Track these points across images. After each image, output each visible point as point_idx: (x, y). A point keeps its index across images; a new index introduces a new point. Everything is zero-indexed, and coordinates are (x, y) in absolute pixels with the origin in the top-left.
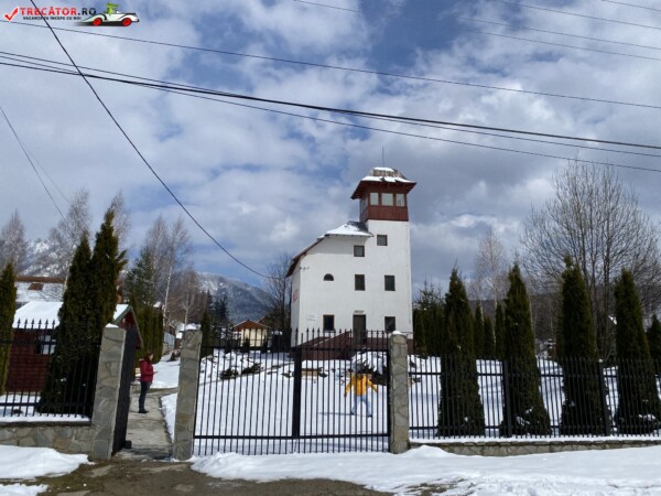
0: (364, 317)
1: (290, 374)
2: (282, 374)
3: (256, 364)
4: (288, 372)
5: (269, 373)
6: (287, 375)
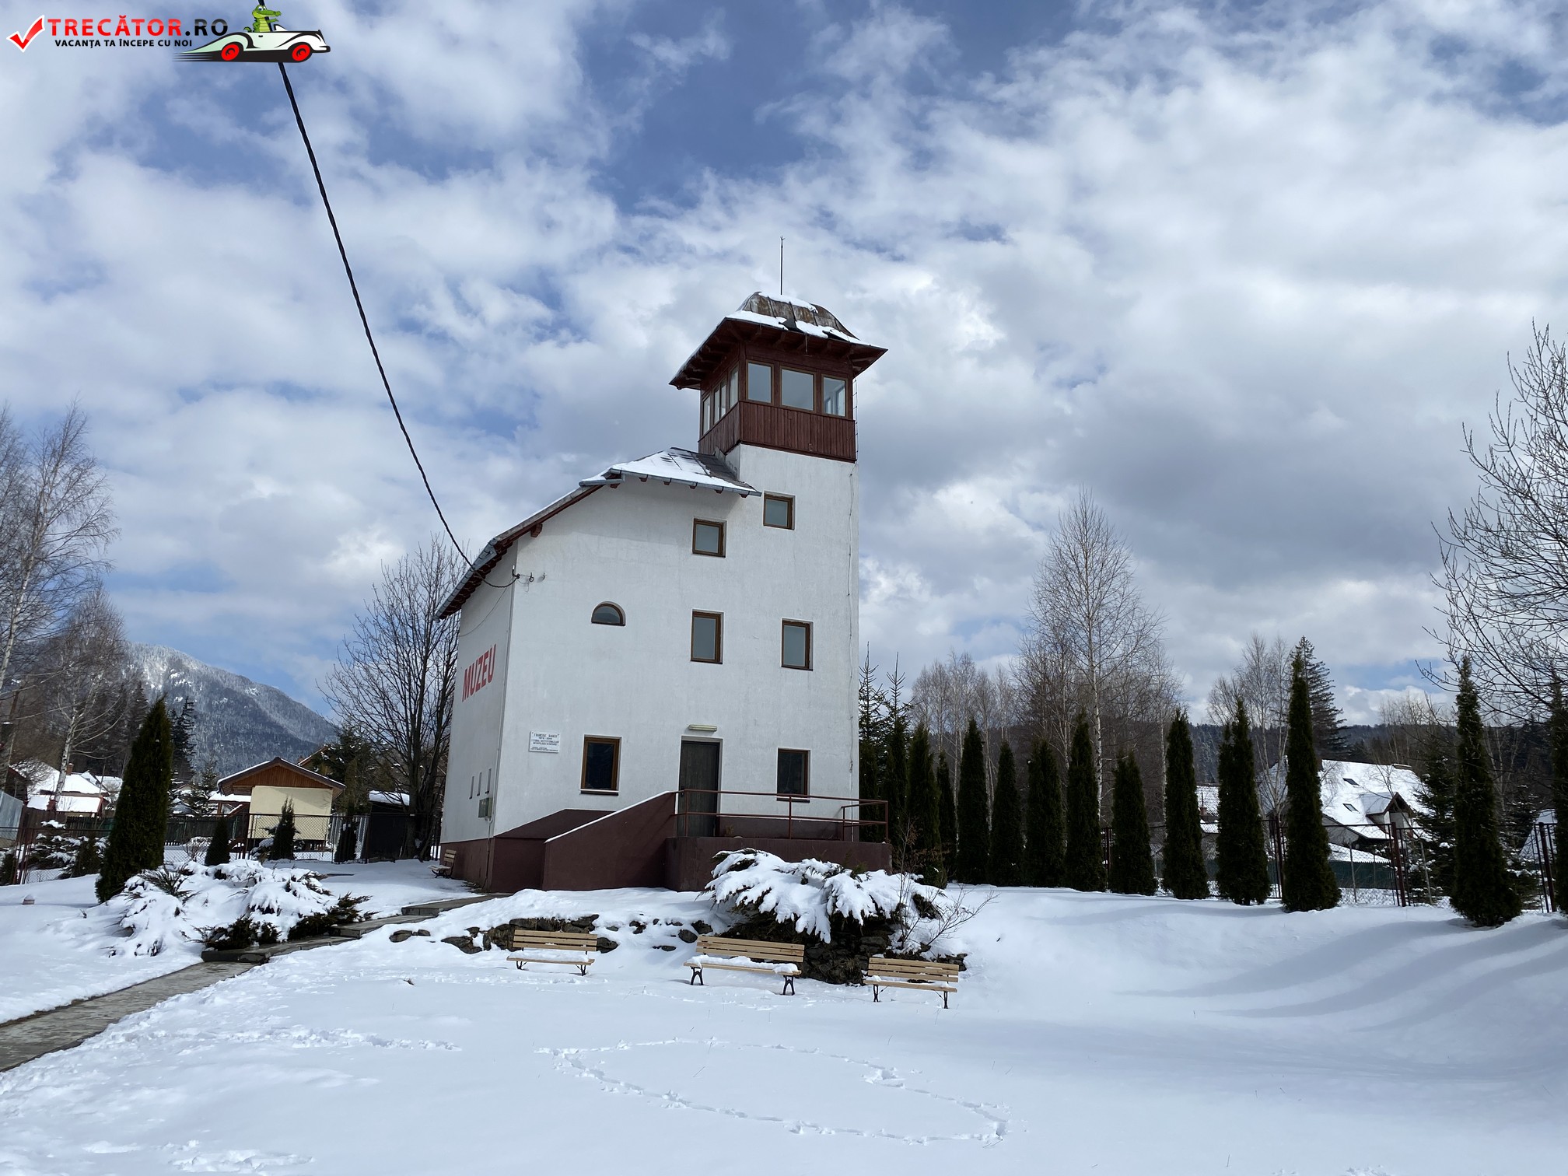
0: (715, 747)
1: (478, 941)
2: (446, 940)
3: (346, 903)
4: (468, 934)
5: (397, 937)
6: (464, 944)
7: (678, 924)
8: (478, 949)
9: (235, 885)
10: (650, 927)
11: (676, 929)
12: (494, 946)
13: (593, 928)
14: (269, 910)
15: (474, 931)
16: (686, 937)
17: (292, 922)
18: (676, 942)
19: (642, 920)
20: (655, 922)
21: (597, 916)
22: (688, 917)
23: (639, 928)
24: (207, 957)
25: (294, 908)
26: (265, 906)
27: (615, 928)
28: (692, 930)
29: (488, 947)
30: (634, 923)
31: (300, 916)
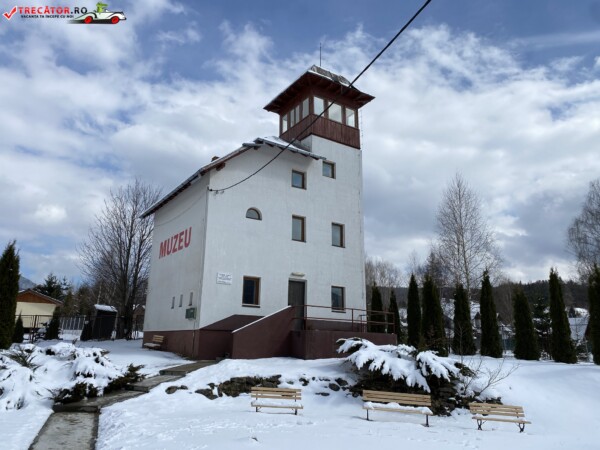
0: (303, 284)
1: (215, 391)
2: (198, 392)
3: (133, 369)
4: (209, 387)
5: (170, 390)
6: (208, 394)
7: (326, 380)
8: (215, 397)
9: (61, 359)
10: (311, 381)
11: (327, 383)
12: (224, 394)
13: (279, 383)
14: (89, 375)
15: (212, 385)
16: (333, 387)
17: (105, 383)
18: (328, 390)
19: (307, 378)
20: (314, 379)
21: (280, 376)
22: (333, 376)
23: (305, 382)
24: (57, 410)
25: (105, 374)
26: (86, 373)
27: (291, 383)
28: (336, 383)
29: (221, 395)
30: (302, 380)
31: (110, 379)
